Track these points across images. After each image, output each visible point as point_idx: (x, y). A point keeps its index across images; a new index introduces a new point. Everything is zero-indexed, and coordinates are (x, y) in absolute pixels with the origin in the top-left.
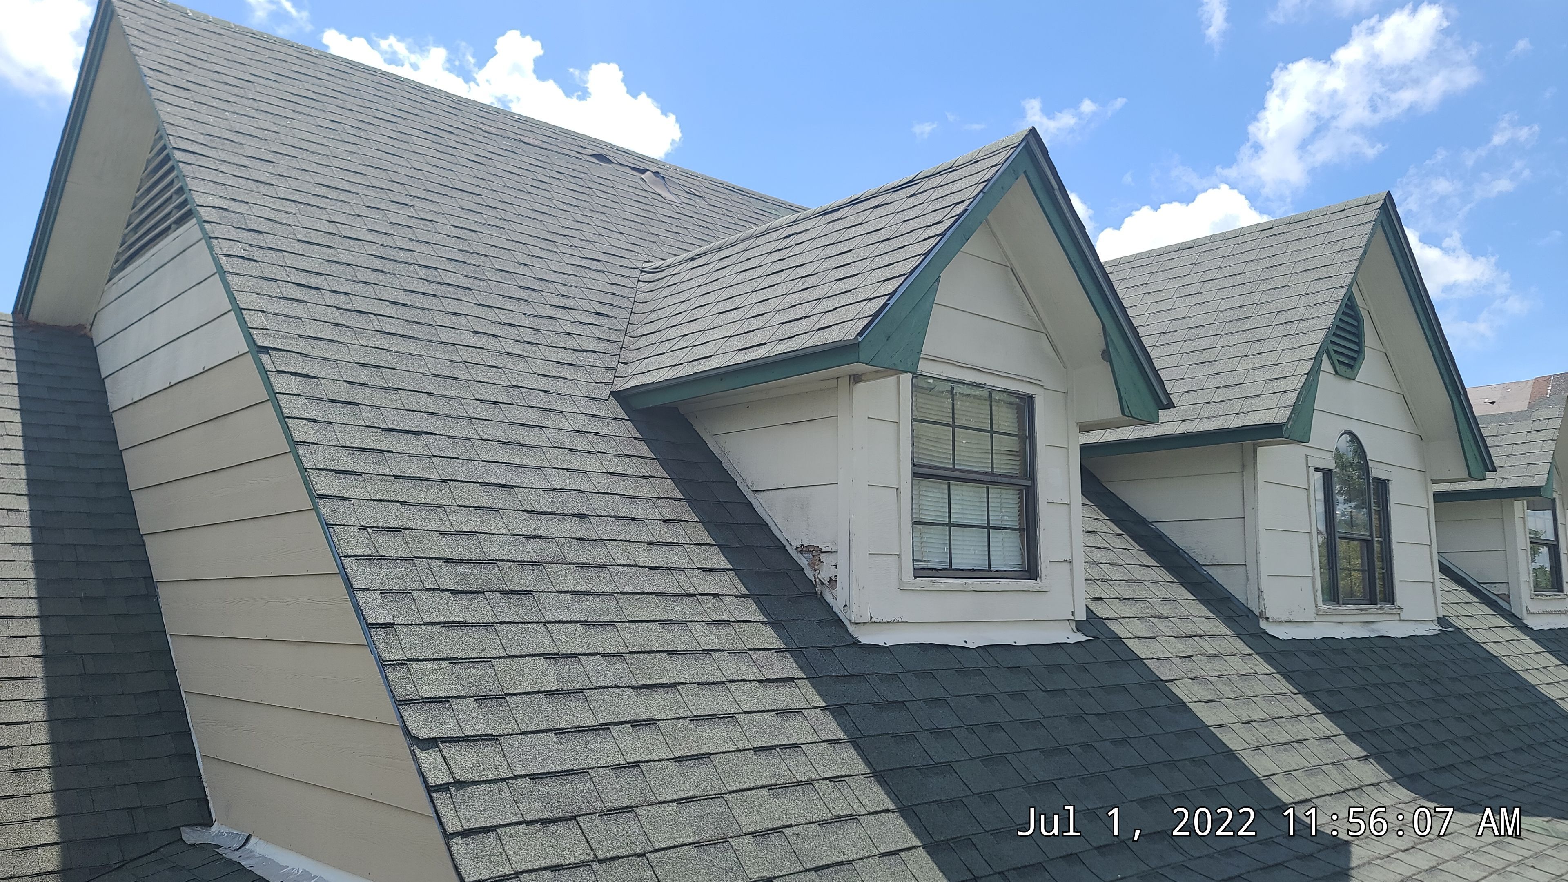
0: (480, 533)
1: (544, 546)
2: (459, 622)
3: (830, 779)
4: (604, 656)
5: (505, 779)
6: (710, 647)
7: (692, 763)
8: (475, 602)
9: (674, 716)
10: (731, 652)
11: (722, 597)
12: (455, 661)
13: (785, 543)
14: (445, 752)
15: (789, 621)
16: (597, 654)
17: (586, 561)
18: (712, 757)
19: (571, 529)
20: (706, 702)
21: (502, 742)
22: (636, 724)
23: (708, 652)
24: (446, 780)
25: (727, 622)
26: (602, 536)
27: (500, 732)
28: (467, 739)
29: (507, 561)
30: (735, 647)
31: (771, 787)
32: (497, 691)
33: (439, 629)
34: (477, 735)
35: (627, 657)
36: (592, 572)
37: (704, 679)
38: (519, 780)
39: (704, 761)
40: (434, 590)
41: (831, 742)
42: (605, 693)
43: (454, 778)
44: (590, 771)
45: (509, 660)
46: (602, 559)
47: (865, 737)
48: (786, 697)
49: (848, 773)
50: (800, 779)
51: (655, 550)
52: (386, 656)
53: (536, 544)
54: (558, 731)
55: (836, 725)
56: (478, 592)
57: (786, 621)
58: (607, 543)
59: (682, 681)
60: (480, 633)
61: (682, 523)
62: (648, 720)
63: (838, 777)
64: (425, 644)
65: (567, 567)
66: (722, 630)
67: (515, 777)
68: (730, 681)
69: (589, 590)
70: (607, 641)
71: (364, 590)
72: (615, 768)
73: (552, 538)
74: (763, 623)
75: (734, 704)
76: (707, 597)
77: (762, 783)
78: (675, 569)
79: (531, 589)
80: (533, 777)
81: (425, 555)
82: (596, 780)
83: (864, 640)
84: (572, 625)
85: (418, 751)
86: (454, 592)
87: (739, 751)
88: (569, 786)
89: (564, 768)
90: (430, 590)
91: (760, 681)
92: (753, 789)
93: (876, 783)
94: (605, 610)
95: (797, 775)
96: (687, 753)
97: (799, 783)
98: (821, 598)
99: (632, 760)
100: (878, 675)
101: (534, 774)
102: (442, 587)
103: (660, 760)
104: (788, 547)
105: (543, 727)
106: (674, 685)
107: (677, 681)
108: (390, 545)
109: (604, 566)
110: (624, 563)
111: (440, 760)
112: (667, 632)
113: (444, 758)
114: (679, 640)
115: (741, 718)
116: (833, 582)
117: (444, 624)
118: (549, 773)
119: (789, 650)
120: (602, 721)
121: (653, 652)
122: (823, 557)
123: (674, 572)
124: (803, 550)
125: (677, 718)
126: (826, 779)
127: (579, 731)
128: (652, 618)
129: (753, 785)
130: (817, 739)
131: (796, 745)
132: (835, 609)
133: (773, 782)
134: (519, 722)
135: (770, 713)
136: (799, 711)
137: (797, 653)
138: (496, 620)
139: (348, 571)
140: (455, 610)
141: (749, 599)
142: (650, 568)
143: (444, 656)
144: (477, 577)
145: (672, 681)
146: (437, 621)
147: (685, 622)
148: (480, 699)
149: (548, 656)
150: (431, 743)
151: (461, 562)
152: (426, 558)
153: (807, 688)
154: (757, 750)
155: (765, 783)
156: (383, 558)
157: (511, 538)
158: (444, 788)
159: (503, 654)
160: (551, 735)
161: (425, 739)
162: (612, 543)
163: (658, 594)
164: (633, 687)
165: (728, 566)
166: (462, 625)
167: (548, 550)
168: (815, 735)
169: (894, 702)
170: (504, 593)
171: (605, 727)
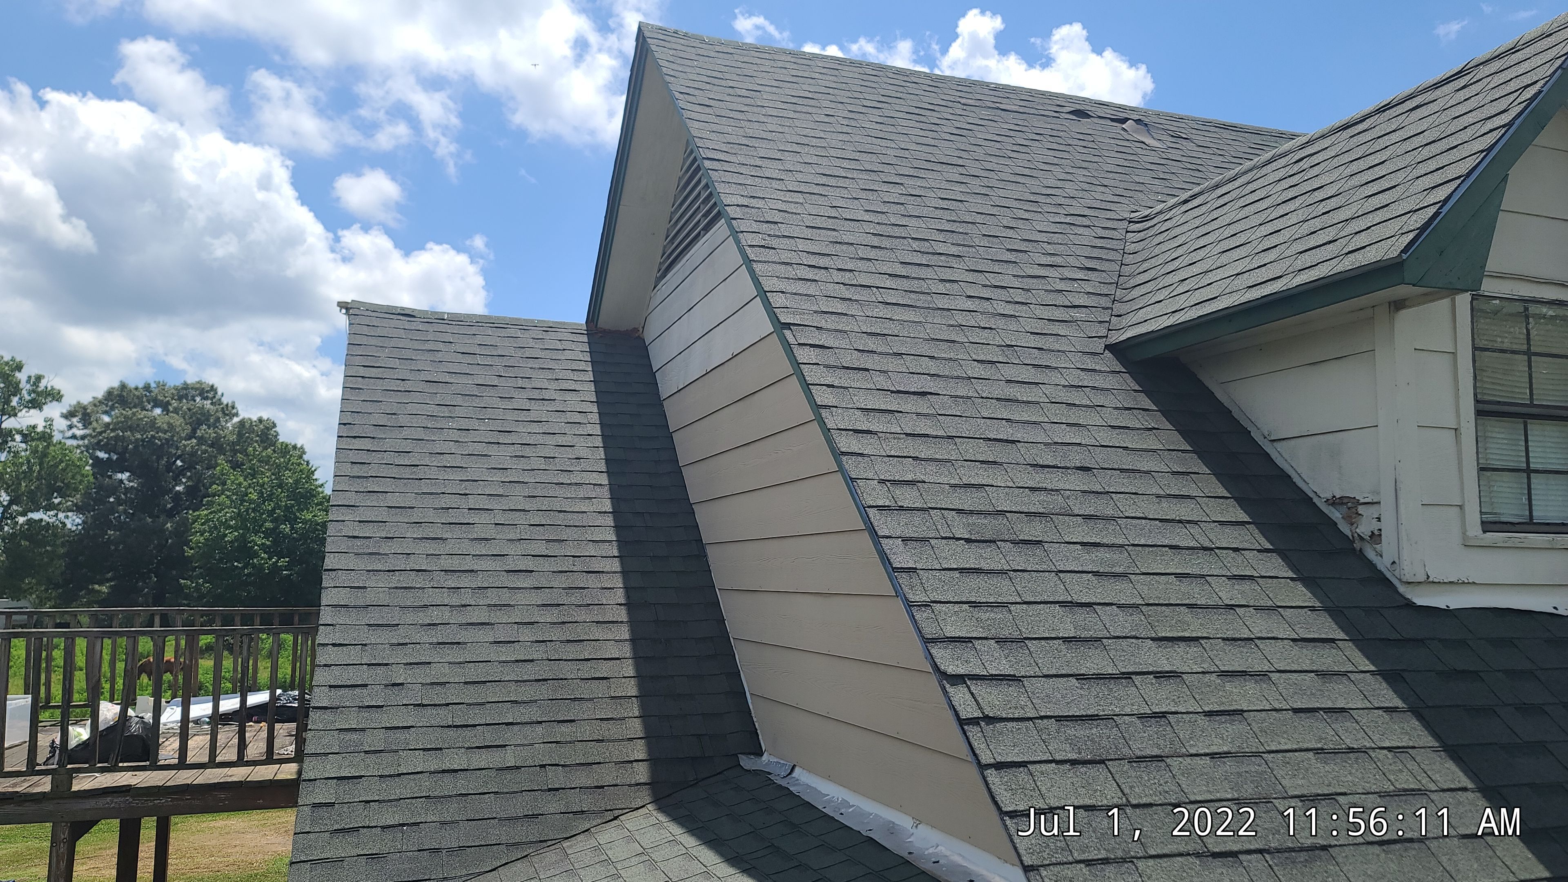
0: (987, 486)
1: (1049, 498)
2: (975, 569)
3: (1389, 749)
4: (1120, 606)
5: (1030, 719)
6: (1233, 602)
7: (1223, 718)
8: (988, 551)
9: (1200, 670)
10: (1257, 608)
11: (1243, 552)
12: (974, 604)
13: (1311, 495)
14: (972, 688)
15: (1324, 578)
16: (1111, 604)
17: (1092, 513)
18: (1245, 714)
19: (1076, 482)
20: (1234, 658)
21: (1025, 683)
22: (1160, 675)
23: (1231, 607)
24: (976, 715)
25: (1251, 578)
26: (1107, 489)
27: (1023, 674)
28: (992, 678)
29: (1015, 512)
30: (1262, 603)
31: (1318, 751)
32: (1016, 634)
33: (957, 574)
34: (1001, 675)
35: (1144, 608)
36: (1100, 524)
37: (1229, 634)
38: (1045, 721)
39: (1237, 717)
40: (950, 538)
41: (1387, 710)
42: (1124, 643)
43: (983, 713)
44: (1115, 717)
45: (1025, 606)
46: (1109, 512)
47: (1428, 707)
48: (1327, 659)
49: (1411, 744)
50: (1352, 746)
51: (1165, 504)
52: (911, 597)
53: (1043, 496)
54: (1079, 677)
55: (1391, 693)
56: (990, 541)
57: (1320, 578)
58: (1113, 495)
59: (1205, 635)
60: (995, 580)
61: (1192, 475)
62: (1171, 672)
63: (1399, 748)
64: (946, 588)
65: (1075, 519)
66: (1247, 586)
67: (1042, 718)
68: (1259, 638)
69: (1098, 541)
70: (1123, 592)
71: (887, 537)
72: (1141, 717)
73: (1057, 490)
74: (1292, 579)
75: (1265, 661)
76: (1225, 552)
77: (1305, 746)
78: (1189, 522)
79: (1040, 539)
80: (1059, 718)
81: (939, 506)
82: (1123, 727)
83: (1419, 602)
84: (1084, 575)
85: (947, 686)
86: (968, 541)
87: (1275, 710)
88: (1095, 730)
89: (1089, 713)
90: (945, 538)
91: (1294, 640)
92: (1296, 751)
93: (1448, 759)
94: (1119, 562)
95: (1348, 741)
96: (1217, 708)
97: (1351, 750)
98: (1361, 555)
99: (1158, 710)
100: (1440, 640)
101: (1059, 716)
102: (957, 536)
103: (1187, 713)
104: (1316, 500)
105: (1064, 672)
106: (1196, 639)
107: (1200, 635)
108: (908, 497)
109: (1113, 518)
110: (1133, 515)
111: (968, 696)
112: (1185, 586)
113: (972, 694)
114: (1198, 594)
115: (1275, 676)
116: (1376, 537)
117: (962, 570)
118: (1073, 716)
119: (1326, 609)
120: (1123, 670)
121: (1172, 605)
122: (1361, 509)
123: (1187, 526)
124: (1335, 502)
125: (1203, 673)
126: (1384, 748)
127: (1101, 678)
128: (1167, 571)
129: (1295, 747)
130: (1369, 705)
131: (1343, 710)
132: (1380, 567)
133: (1319, 746)
134: (1040, 665)
135: (1309, 675)
136: (1345, 674)
137: (1335, 612)
138: (1009, 568)
139: (872, 520)
140: (971, 557)
141: (1274, 554)
142: (1161, 520)
143: (964, 599)
144: (988, 527)
145: (1194, 635)
146: (955, 567)
147: (1203, 576)
148: (1001, 641)
149: (1062, 604)
150: (958, 679)
151: (971, 512)
152: (940, 509)
153: (1351, 651)
154: (1296, 711)
155: (1310, 746)
156: (902, 508)
157: (1017, 491)
158: (974, 721)
159: (1019, 600)
160: (1073, 680)
161: (953, 675)
162: (1119, 495)
163: (1171, 547)
164: (1153, 639)
165: (1247, 519)
166: (977, 571)
167: (1056, 502)
168: (1366, 701)
169: (1463, 671)
170: (1013, 542)
171: (1127, 676)
